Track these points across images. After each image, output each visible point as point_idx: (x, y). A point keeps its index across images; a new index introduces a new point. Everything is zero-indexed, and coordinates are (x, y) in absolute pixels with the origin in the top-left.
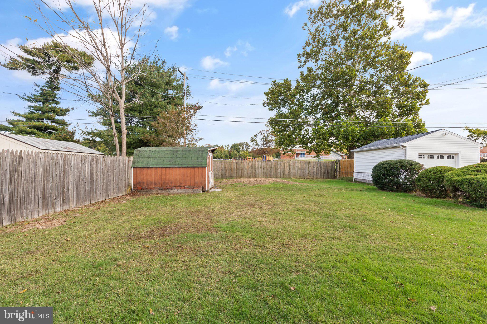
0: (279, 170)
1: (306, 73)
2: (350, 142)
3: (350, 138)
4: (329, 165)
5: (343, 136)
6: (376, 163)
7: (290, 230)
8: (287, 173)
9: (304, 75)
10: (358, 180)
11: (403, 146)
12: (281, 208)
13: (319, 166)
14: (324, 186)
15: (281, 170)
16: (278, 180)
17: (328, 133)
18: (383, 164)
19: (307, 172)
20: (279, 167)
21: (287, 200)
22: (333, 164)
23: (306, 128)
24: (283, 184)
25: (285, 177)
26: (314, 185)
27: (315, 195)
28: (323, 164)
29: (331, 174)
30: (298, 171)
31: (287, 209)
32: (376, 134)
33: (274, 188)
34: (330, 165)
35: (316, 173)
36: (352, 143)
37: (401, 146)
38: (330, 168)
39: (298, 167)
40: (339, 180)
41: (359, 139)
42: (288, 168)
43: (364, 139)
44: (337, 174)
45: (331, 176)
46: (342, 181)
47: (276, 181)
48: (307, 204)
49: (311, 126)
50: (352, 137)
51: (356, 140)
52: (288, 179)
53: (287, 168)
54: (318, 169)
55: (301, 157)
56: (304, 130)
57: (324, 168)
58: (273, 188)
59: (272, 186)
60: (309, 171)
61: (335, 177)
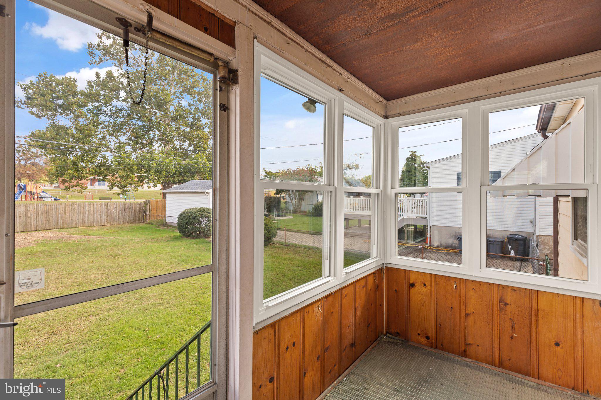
0: (54, 218)
1: (103, 76)
2: (164, 177)
3: (164, 173)
4: (135, 208)
5: (155, 170)
6: (182, 211)
7: (64, 313)
8: (69, 220)
9: (101, 79)
10: (170, 224)
11: (207, 193)
12: (54, 287)
13: (123, 209)
14: (124, 238)
15: (57, 218)
16: (51, 234)
17: (136, 165)
18: (187, 213)
19: (104, 217)
20: (54, 213)
21: (65, 273)
22: (141, 206)
23: (104, 154)
24: (60, 241)
25: (65, 226)
26: (112, 238)
27: (108, 257)
28: (127, 206)
29: (139, 217)
30: (89, 217)
31: (62, 287)
32: (192, 170)
33: (43, 252)
34: (138, 207)
35: (117, 218)
36: (167, 177)
37: (205, 193)
38: (137, 211)
39: (90, 212)
40: (148, 226)
41: (175, 174)
42: (71, 214)
43: (180, 174)
44: (146, 217)
45: (139, 220)
46: (151, 226)
47: (47, 237)
48: (93, 274)
49: (111, 152)
50: (166, 171)
51: (171, 175)
52: (71, 231)
53: (69, 214)
54: (120, 212)
55: (99, 185)
56: (101, 156)
57: (129, 211)
58: (41, 252)
59: (39, 249)
60: (107, 216)
61: (144, 220)
